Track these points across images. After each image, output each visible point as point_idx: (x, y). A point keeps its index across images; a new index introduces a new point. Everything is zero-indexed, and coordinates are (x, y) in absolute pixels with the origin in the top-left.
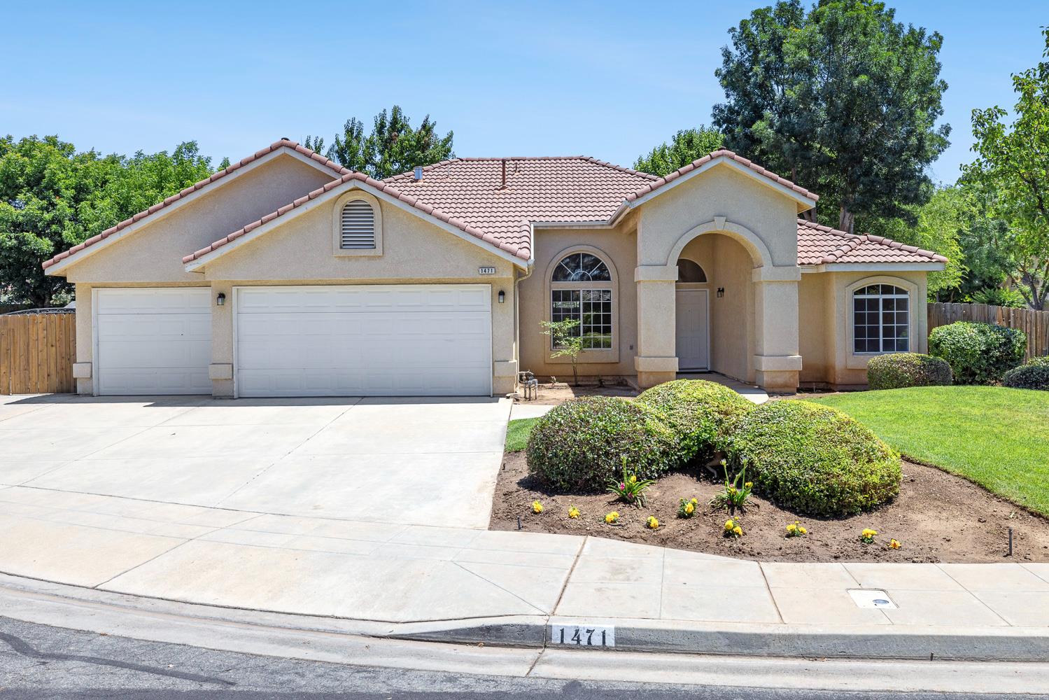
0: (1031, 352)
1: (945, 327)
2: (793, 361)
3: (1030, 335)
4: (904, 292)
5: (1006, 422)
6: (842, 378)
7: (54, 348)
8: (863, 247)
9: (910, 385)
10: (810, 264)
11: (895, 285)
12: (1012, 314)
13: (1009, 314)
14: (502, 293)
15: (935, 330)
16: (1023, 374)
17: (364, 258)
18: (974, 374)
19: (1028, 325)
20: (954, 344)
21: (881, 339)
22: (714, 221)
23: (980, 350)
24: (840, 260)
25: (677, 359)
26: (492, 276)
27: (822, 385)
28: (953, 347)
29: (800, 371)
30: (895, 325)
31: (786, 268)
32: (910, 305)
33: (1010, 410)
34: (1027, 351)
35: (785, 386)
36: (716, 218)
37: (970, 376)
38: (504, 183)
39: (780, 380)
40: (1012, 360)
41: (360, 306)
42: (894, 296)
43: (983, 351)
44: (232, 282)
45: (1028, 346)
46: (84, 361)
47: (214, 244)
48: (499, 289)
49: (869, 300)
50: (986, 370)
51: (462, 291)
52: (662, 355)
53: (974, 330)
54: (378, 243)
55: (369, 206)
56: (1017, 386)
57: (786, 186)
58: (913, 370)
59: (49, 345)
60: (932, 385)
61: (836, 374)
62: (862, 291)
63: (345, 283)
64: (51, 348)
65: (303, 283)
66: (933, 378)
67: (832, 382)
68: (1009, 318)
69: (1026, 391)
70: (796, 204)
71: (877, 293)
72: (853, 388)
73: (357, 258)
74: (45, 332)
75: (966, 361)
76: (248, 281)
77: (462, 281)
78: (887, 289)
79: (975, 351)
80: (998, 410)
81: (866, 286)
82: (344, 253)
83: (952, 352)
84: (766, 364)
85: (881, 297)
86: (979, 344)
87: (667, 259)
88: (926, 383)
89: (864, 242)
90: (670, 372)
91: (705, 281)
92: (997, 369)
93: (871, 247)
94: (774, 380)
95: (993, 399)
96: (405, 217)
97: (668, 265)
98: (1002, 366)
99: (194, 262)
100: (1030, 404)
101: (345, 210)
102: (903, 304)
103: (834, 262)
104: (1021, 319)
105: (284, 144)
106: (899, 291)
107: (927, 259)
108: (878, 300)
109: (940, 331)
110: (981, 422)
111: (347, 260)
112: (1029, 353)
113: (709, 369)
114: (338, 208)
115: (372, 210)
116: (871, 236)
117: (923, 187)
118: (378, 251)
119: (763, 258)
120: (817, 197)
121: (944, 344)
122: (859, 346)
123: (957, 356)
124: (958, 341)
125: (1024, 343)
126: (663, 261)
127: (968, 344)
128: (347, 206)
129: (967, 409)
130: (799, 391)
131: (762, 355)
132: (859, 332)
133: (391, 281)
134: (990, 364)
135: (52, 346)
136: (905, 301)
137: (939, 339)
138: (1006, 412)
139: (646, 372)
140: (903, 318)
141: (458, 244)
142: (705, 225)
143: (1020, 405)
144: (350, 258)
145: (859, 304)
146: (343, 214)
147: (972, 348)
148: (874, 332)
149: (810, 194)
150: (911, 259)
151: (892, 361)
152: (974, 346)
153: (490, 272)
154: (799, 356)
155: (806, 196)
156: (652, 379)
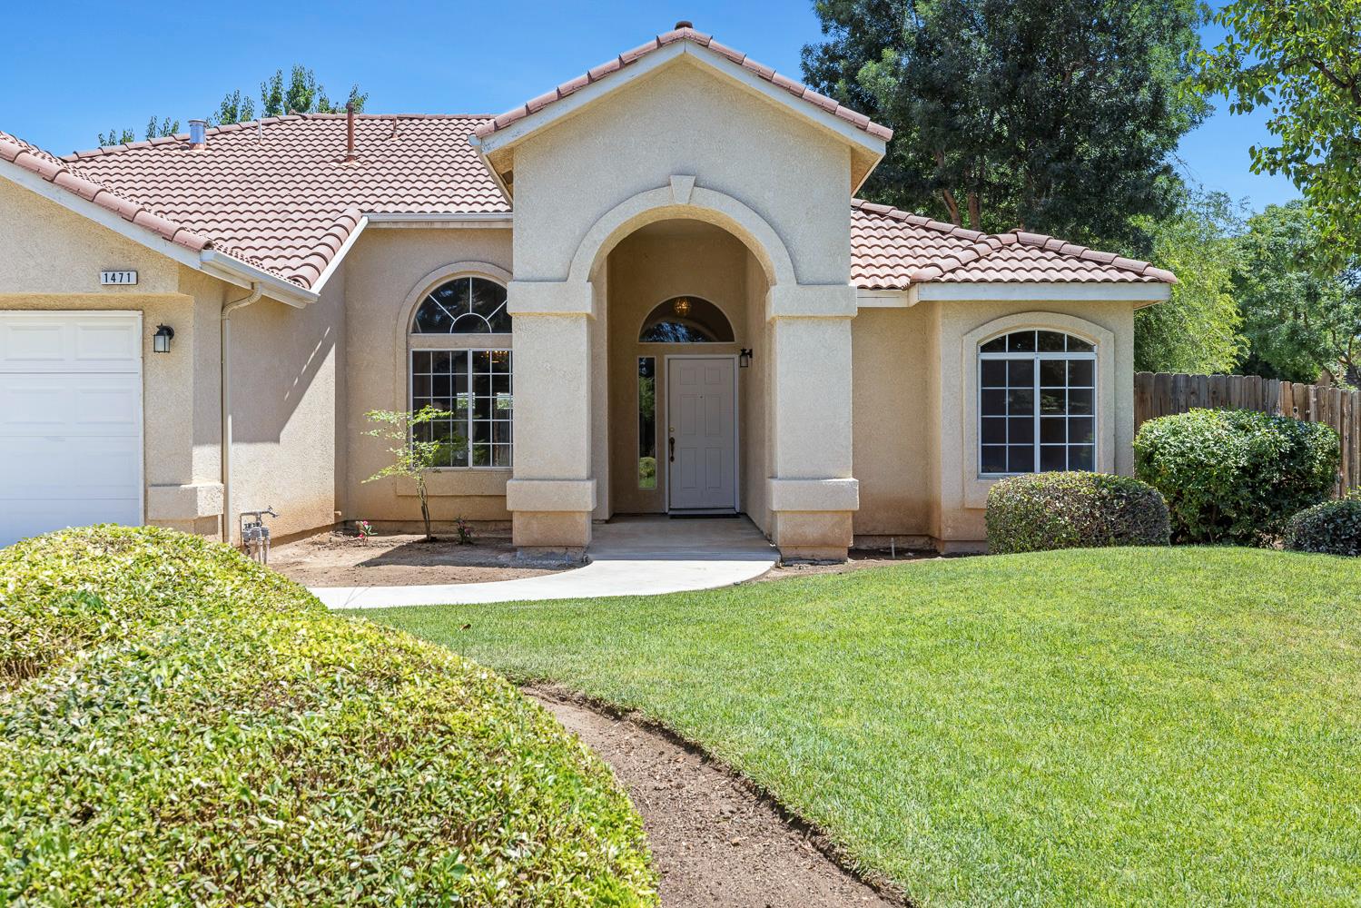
0: (1351, 476)
1: (1167, 420)
2: (839, 490)
3: (1351, 442)
4: (1086, 347)
5: (1257, 663)
6: (952, 528)
8: (1005, 253)
9: (1070, 543)
10: (892, 287)
11: (1067, 333)
12: (1312, 399)
13: (1307, 398)
14: (166, 332)
15: (1146, 426)
16: (1330, 519)
18: (1228, 522)
19: (1346, 421)
20: (1182, 454)
21: (1037, 444)
22: (669, 185)
23: (1238, 468)
24: (949, 276)
25: (595, 484)
26: (134, 291)
27: (919, 543)
28: (1179, 460)
29: (854, 513)
30: (1067, 416)
31: (826, 288)
32: (1099, 374)
33: (1277, 617)
34: (1344, 474)
35: (824, 544)
36: (674, 180)
37: (1219, 523)
38: (350, 148)
39: (812, 531)
40: (1309, 490)
42: (1066, 356)
43: (1243, 469)
45: (1346, 463)
48: (157, 321)
49: (1011, 362)
50: (1250, 512)
51: (85, 328)
52: (557, 475)
53: (1226, 425)
56: (1316, 547)
57: (822, 107)
58: (1078, 509)
60: (1122, 544)
61: (943, 518)
66: (1122, 528)
67: (936, 535)
68: (1307, 405)
69: (1330, 559)
70: (848, 150)
71: (1031, 349)
72: (968, 548)
75: (1207, 491)
77: (78, 303)
78: (1051, 341)
79: (1227, 469)
80: (1243, 620)
81: (1007, 334)
83: (1179, 471)
84: (780, 497)
85: (1037, 357)
86: (1236, 455)
87: (568, 266)
88: (1107, 538)
89: (1010, 245)
90: (574, 512)
91: (733, 339)
92: (1275, 509)
93: (1022, 254)
94: (797, 531)
95: (1240, 584)
97: (570, 278)
98: (1286, 502)
100: (1337, 600)
102: (1083, 372)
103: (935, 281)
104: (1332, 407)
106: (1076, 345)
107: (1131, 276)
108: (1032, 362)
109: (1157, 427)
110: (1179, 663)
112: (1347, 480)
113: (738, 510)
116: (1023, 235)
117: (1162, 181)
119: (774, 263)
120: (888, 133)
121: (1162, 455)
122: (992, 461)
123: (1189, 480)
124: (1192, 449)
125: (1333, 453)
126: (560, 273)
127: (1213, 454)
129: (1159, 614)
130: (855, 553)
131: (776, 478)
132: (990, 431)
134: (1260, 499)
136: (1089, 364)
137: (1152, 444)
138: (1267, 627)
140: (1083, 401)
142: (651, 194)
143: (1308, 603)
145: (991, 373)
147: (1219, 463)
148: (1024, 430)
149: (872, 126)
150: (1099, 275)
151: (1033, 488)
152: (1224, 459)
153: (125, 281)
154: (852, 479)
155: (864, 129)
156: (535, 524)
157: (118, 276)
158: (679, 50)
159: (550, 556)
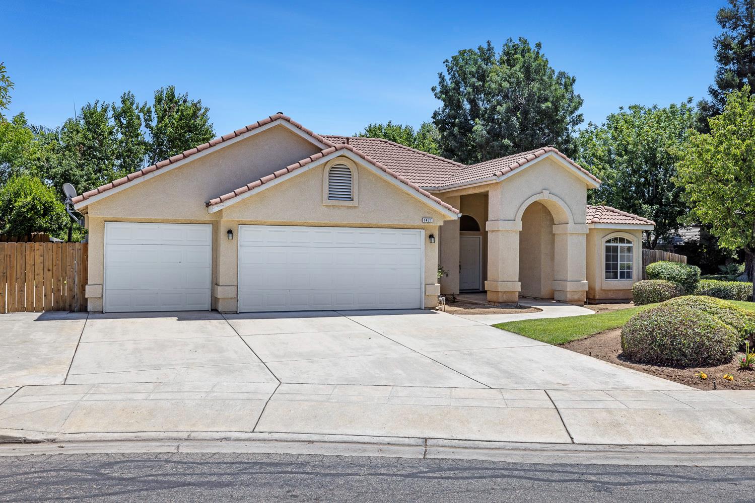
2: (584, 285)
4: (631, 243)
6: (599, 296)
7: (50, 273)
11: (626, 238)
14: (431, 236)
17: (344, 208)
21: (619, 271)
22: (542, 193)
25: (520, 283)
26: (431, 224)
29: (586, 291)
30: (626, 262)
31: (581, 225)
32: (634, 250)
35: (579, 301)
36: (544, 191)
39: (576, 297)
41: (331, 243)
42: (626, 245)
44: (239, 221)
46: (96, 283)
47: (237, 191)
48: (429, 233)
49: (613, 246)
51: (403, 234)
52: (510, 280)
54: (356, 198)
55: (349, 169)
59: (46, 270)
61: (596, 293)
62: (608, 241)
63: (324, 225)
64: (48, 272)
65: (293, 224)
70: (586, 185)
71: (617, 242)
72: (616, 301)
73: (340, 207)
74: (42, 258)
76: (251, 221)
77: (405, 227)
78: (622, 240)
81: (611, 238)
82: (331, 203)
84: (570, 287)
85: (619, 245)
87: (515, 216)
90: (515, 292)
91: (480, 231)
93: (608, 213)
94: (573, 297)
96: (374, 179)
97: (515, 220)
99: (221, 204)
101: (331, 171)
102: (629, 249)
103: (596, 222)
105: (280, 117)
106: (629, 242)
108: (618, 246)
111: (332, 208)
113: (481, 290)
114: (327, 169)
115: (350, 172)
116: (606, 207)
118: (355, 203)
119: (569, 217)
122: (609, 275)
126: (513, 218)
128: (332, 168)
130: (586, 303)
131: (567, 281)
132: (608, 267)
133: (357, 225)
135: (49, 270)
136: (631, 248)
137: (658, 272)
139: (501, 292)
140: (630, 258)
141: (409, 200)
142: (538, 195)
144: (334, 207)
145: (608, 249)
146: (330, 173)
148: (615, 266)
150: (635, 222)
152: (681, 276)
153: (430, 221)
154: (586, 282)
155: (595, 180)
156: (505, 296)
157: (428, 220)
158: (549, 154)
159: (508, 305)
